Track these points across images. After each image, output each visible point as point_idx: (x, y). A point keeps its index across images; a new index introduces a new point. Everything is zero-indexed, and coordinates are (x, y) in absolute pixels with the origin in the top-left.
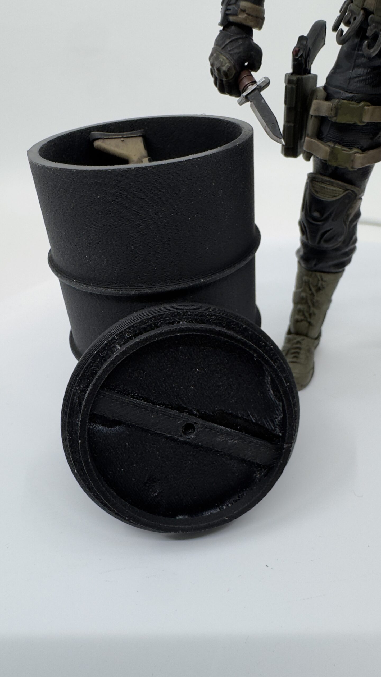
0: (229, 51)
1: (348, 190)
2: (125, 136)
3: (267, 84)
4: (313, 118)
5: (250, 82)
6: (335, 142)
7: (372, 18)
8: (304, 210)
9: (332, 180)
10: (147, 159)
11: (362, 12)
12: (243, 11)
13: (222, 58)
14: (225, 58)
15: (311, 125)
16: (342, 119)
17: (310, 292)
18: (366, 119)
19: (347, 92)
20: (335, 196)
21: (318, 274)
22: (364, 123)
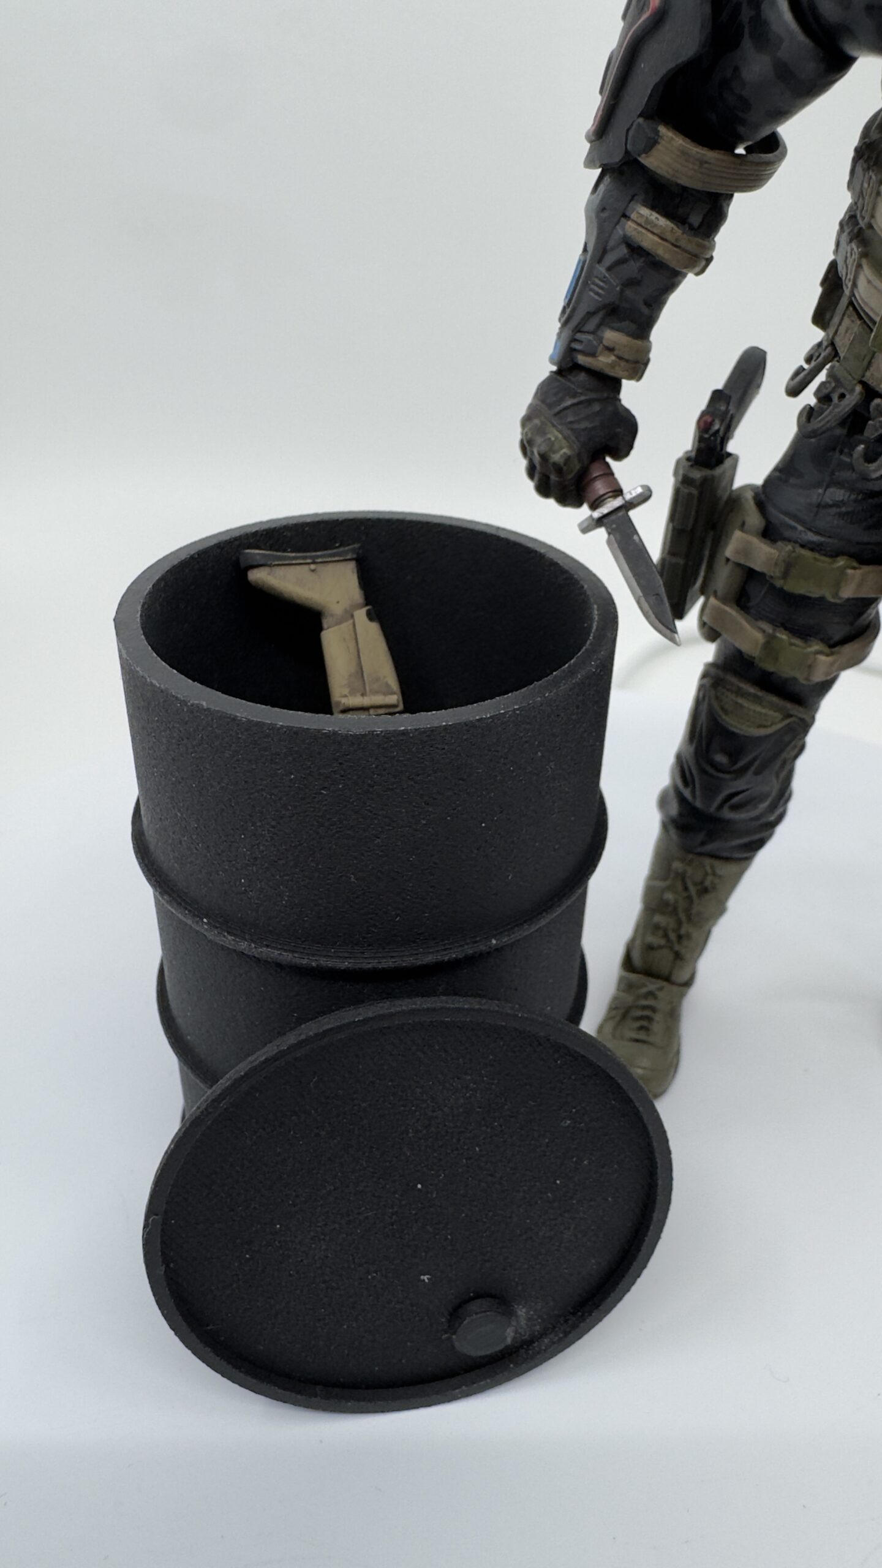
0: (571, 422)
1: (791, 716)
2: (320, 560)
3: (645, 497)
4: (731, 565)
5: (609, 490)
6: (775, 625)
8: (695, 741)
9: (760, 694)
10: (364, 611)
12: (610, 350)
13: (554, 434)
14: (560, 436)
15: (724, 576)
16: (797, 586)
17: (685, 894)
18: (847, 592)
19: (810, 530)
20: (763, 726)
21: (708, 862)
22: (840, 598)
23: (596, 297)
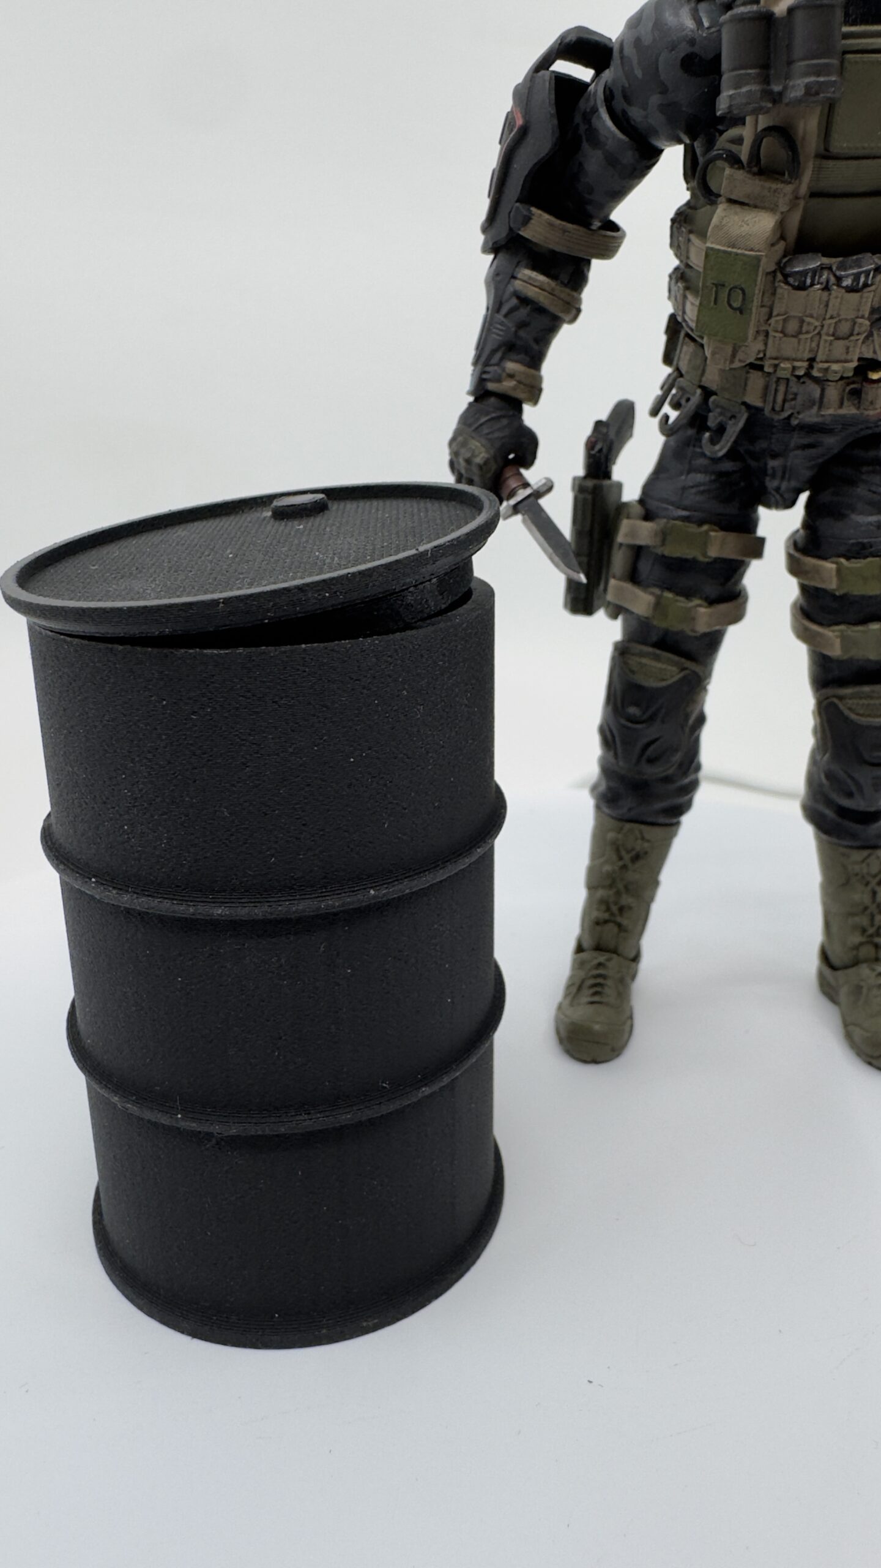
0: (488, 434)
1: (683, 669)
3: (548, 488)
4: (623, 548)
5: (520, 484)
6: (662, 588)
7: (715, 400)
8: (611, 702)
9: (657, 652)
11: (699, 391)
12: (511, 376)
13: (475, 444)
14: (479, 444)
15: (619, 560)
16: (674, 551)
18: (713, 552)
19: (679, 508)
20: (663, 680)
21: (636, 827)
22: (710, 557)
23: (498, 338)
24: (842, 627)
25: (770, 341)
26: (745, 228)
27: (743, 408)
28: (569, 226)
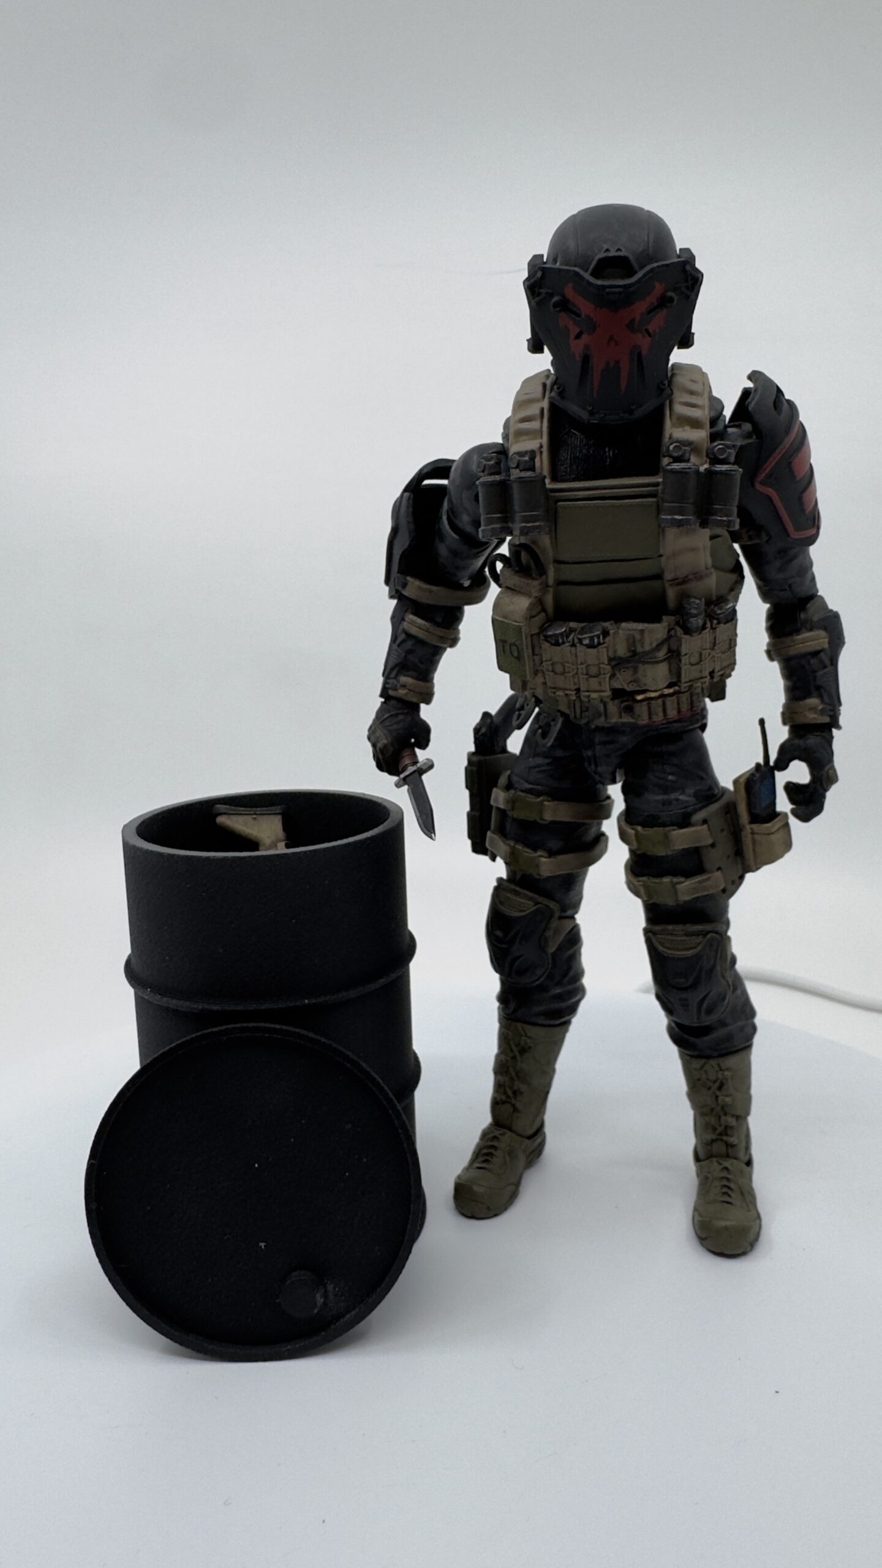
0: (388, 726)
1: (537, 903)
2: (257, 813)
3: (430, 766)
4: (495, 810)
5: (413, 761)
6: (517, 841)
9: (519, 889)
11: (533, 699)
12: (404, 687)
15: (493, 818)
16: (521, 814)
18: (548, 817)
20: (524, 911)
21: (519, 1025)
22: (546, 821)
23: (394, 660)
24: (645, 879)
25: (547, 677)
26: (511, 607)
27: (559, 714)
28: (434, 588)
